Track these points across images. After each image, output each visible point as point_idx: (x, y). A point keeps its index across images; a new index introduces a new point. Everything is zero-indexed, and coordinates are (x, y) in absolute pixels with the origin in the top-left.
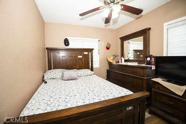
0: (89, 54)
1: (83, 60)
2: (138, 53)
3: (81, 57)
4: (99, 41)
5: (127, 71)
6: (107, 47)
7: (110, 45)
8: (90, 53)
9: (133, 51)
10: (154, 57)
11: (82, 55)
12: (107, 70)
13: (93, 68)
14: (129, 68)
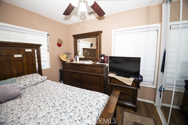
0: (34, 52)
1: (25, 61)
2: (86, 51)
3: (20, 56)
4: (48, 35)
5: (85, 70)
6: (59, 44)
7: (62, 42)
8: (36, 50)
9: (82, 49)
10: (107, 57)
11: (22, 52)
12: (60, 69)
13: (42, 70)
14: (87, 67)
